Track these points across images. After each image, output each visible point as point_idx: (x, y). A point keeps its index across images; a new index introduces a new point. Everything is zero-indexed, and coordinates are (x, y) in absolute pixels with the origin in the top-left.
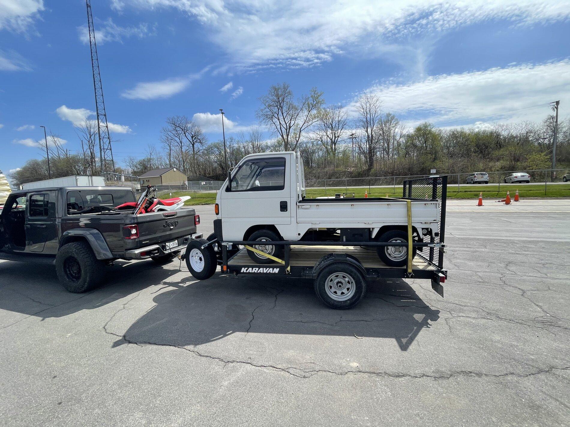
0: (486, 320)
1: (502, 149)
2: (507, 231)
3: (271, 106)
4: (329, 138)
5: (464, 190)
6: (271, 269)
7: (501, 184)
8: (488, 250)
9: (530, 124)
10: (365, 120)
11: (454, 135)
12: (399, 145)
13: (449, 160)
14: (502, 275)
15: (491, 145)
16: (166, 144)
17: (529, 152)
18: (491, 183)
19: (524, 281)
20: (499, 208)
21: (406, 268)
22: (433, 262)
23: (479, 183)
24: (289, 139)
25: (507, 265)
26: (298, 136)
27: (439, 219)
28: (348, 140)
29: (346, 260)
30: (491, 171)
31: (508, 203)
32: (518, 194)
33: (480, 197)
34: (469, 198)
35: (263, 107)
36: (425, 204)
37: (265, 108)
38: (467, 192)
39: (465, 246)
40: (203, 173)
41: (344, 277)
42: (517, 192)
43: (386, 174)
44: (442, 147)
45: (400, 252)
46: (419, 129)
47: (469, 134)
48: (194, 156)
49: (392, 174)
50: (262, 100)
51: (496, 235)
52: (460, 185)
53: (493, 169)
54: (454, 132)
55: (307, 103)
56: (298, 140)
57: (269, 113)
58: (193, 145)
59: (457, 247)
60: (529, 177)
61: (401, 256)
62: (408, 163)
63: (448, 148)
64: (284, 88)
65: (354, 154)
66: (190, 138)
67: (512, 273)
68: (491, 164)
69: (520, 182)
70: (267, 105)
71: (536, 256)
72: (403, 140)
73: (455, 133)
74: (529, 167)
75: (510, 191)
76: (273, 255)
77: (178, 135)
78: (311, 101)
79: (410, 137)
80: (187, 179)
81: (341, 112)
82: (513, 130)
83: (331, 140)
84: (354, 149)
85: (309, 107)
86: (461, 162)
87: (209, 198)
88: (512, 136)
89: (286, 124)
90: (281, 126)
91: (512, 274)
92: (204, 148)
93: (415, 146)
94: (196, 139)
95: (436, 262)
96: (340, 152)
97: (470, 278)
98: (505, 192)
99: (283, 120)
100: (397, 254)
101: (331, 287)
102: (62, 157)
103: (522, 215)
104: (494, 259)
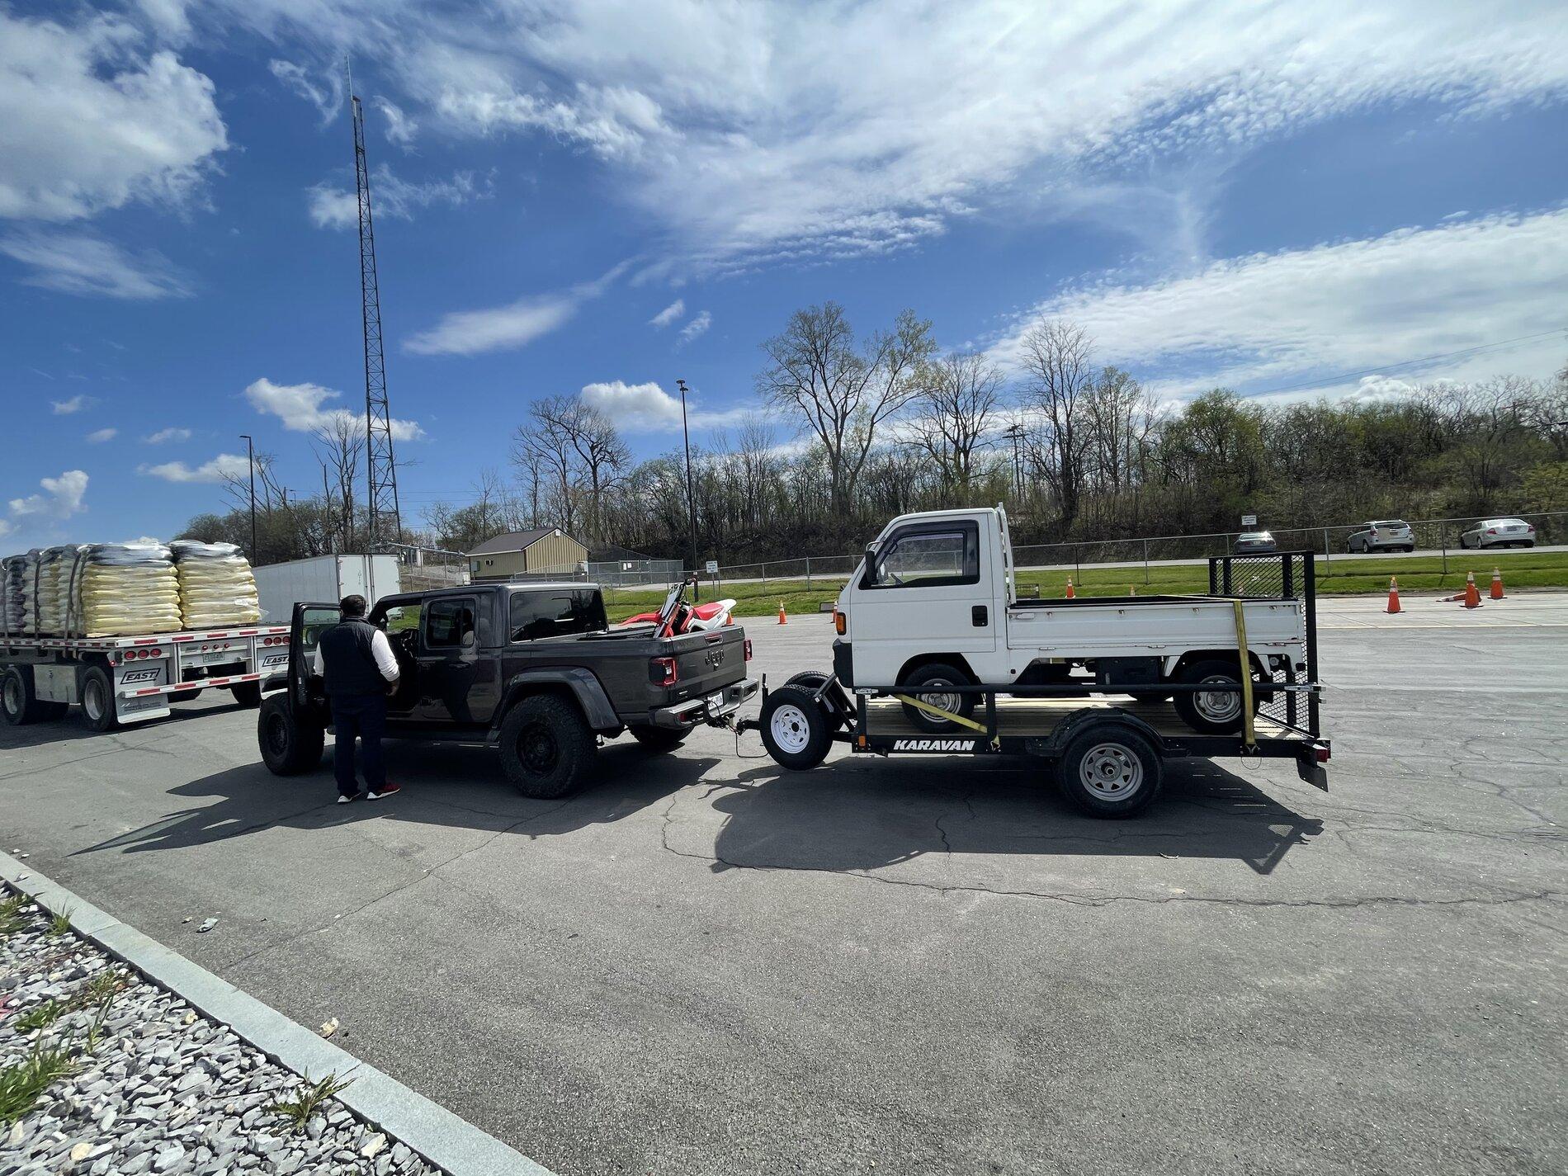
0: (1422, 833)
1: (1444, 455)
2: (1471, 672)
3: (794, 362)
4: (950, 438)
5: (1343, 572)
6: (958, 743)
7: (1449, 553)
8: (1420, 714)
9: (1518, 383)
10: (1047, 388)
11: (1301, 420)
12: (1144, 449)
13: (1292, 488)
14: (1455, 761)
15: (1411, 442)
16: (527, 469)
17: (1527, 459)
18: (1421, 548)
19: (1506, 770)
20: (1449, 617)
21: (1240, 736)
22: (1297, 726)
23: (1388, 549)
24: (843, 445)
25: (1467, 743)
26: (865, 436)
27: (1303, 634)
28: (1003, 442)
29: (1122, 718)
30: (1419, 515)
31: (1472, 603)
32: (1498, 579)
33: (1393, 590)
34: (1360, 593)
35: (773, 365)
36: (1272, 607)
37: (780, 369)
38: (1354, 575)
39: (1364, 707)
40: (621, 538)
41: (1116, 753)
42: (1497, 572)
43: (1114, 531)
44: (1270, 454)
45: (1225, 704)
46: (1198, 409)
47: (1344, 418)
48: (596, 497)
49: (1133, 531)
50: (770, 348)
51: (1440, 682)
52: (1333, 557)
53: (1424, 510)
54: (1299, 412)
55: (888, 351)
56: (868, 446)
57: (789, 381)
58: (594, 468)
59: (1342, 709)
60: (1530, 530)
61: (1227, 713)
62: (1176, 498)
63: (1285, 455)
64: (829, 314)
65: (1021, 479)
66: (586, 450)
67: (1477, 757)
68: (1416, 497)
69: (1507, 544)
70: (784, 359)
71: (1537, 725)
72: (1154, 438)
73: (1305, 414)
74: (1529, 502)
75: (1474, 572)
76: (958, 714)
77: (557, 445)
78: (898, 345)
79: (1173, 429)
80: (586, 557)
81: (980, 369)
82: (1470, 402)
83: (956, 442)
84: (1020, 465)
85: (894, 361)
86: (1328, 493)
87: (647, 603)
88: (1470, 416)
89: (835, 407)
90: (821, 411)
91: (1477, 759)
92: (622, 474)
93: (1192, 454)
94: (603, 453)
95: (1303, 723)
96: (980, 475)
97: (1381, 767)
98: (1463, 575)
99: (825, 396)
100: (1218, 709)
101: (1090, 774)
102: (274, 507)
103: (1510, 635)
104: (1438, 732)
